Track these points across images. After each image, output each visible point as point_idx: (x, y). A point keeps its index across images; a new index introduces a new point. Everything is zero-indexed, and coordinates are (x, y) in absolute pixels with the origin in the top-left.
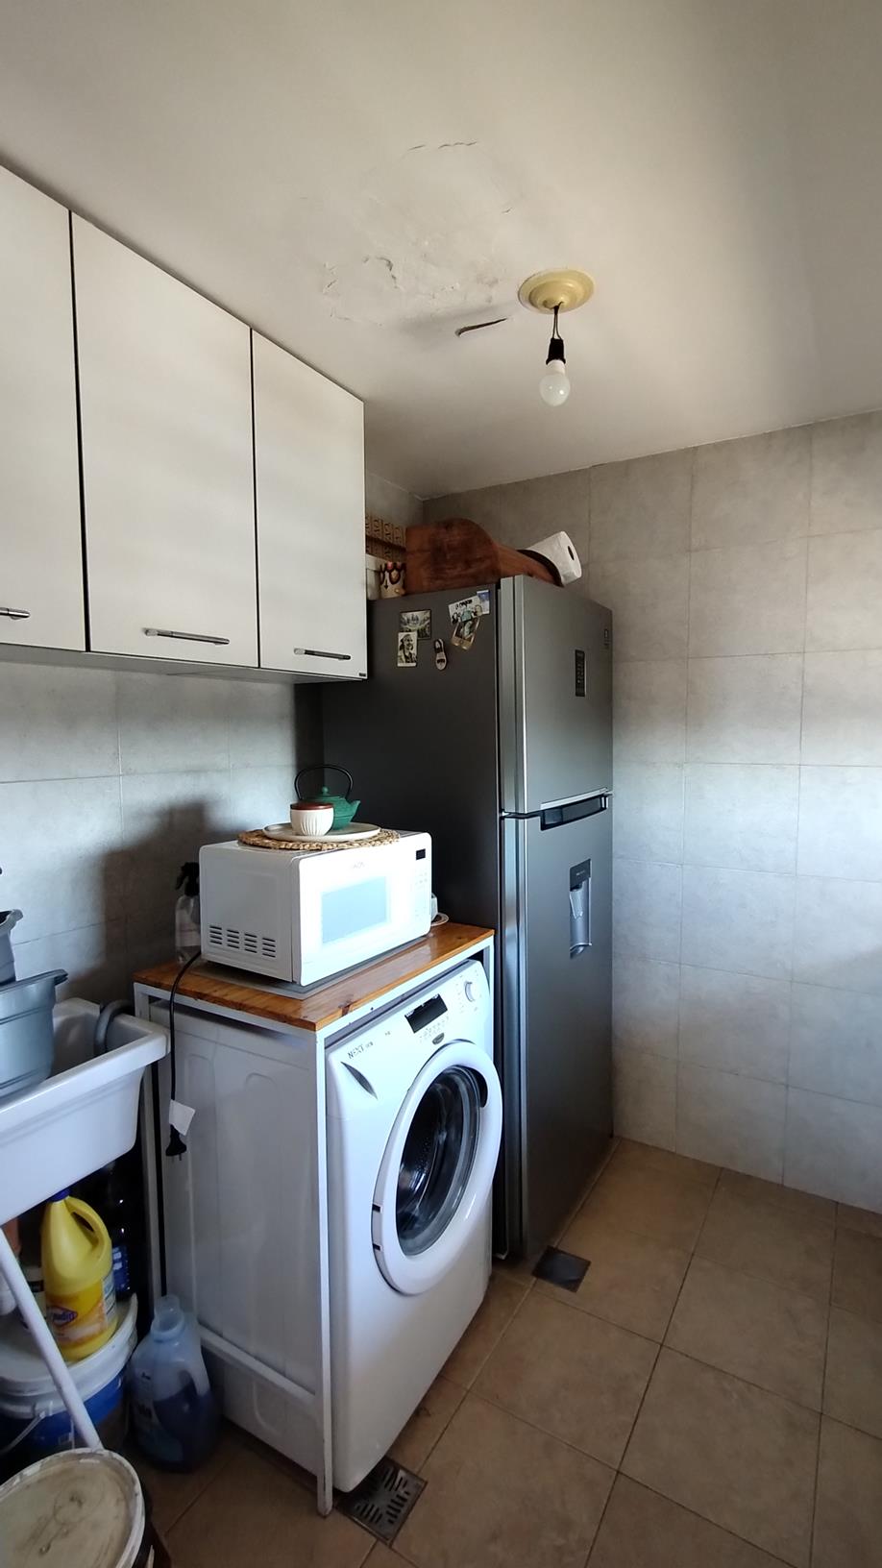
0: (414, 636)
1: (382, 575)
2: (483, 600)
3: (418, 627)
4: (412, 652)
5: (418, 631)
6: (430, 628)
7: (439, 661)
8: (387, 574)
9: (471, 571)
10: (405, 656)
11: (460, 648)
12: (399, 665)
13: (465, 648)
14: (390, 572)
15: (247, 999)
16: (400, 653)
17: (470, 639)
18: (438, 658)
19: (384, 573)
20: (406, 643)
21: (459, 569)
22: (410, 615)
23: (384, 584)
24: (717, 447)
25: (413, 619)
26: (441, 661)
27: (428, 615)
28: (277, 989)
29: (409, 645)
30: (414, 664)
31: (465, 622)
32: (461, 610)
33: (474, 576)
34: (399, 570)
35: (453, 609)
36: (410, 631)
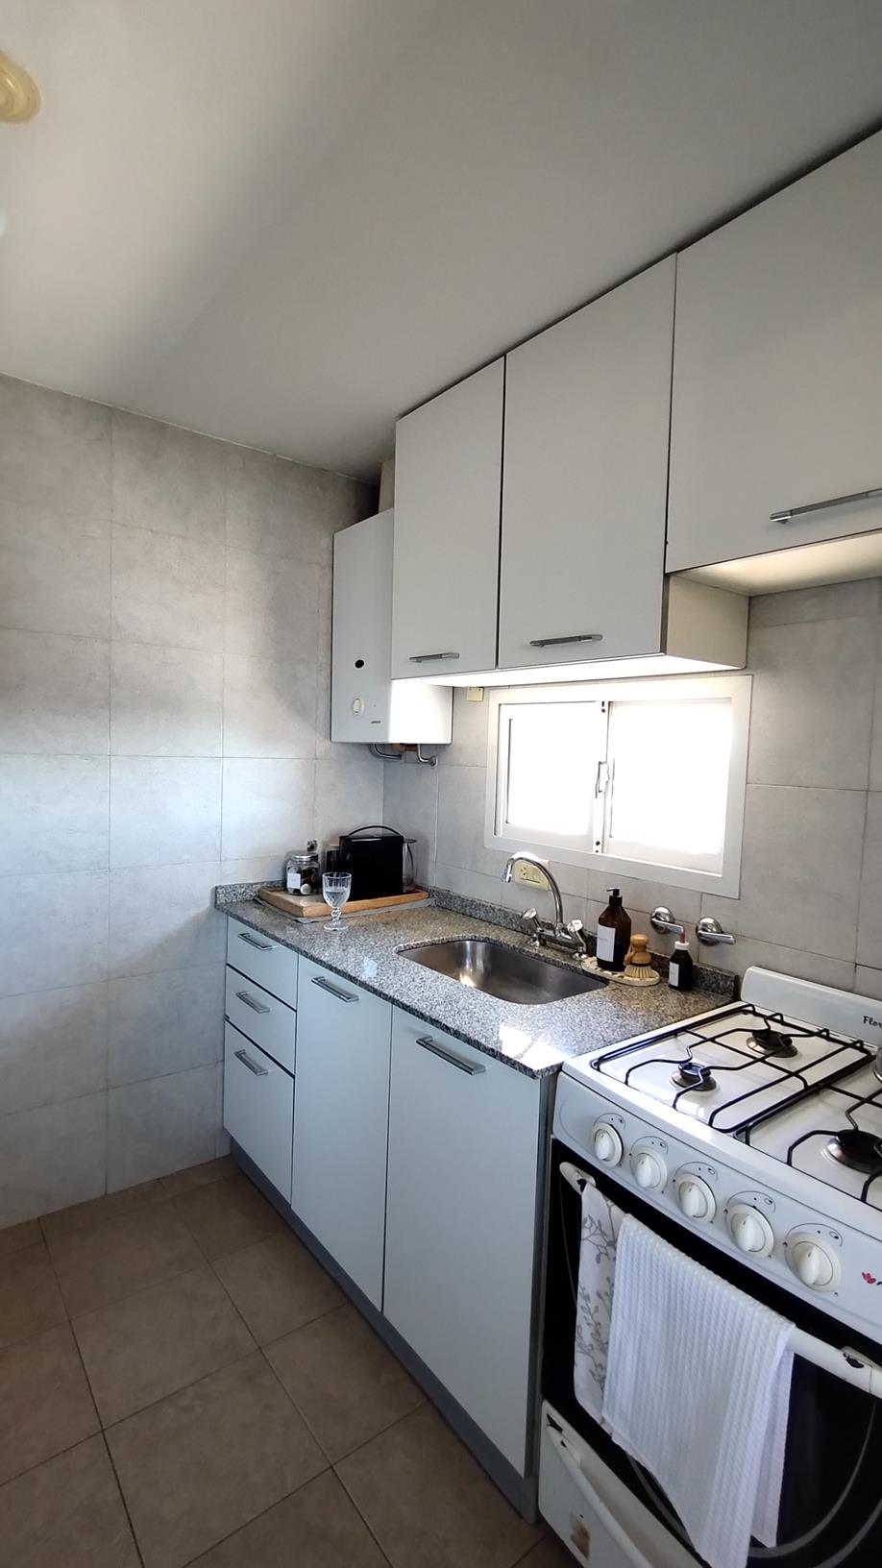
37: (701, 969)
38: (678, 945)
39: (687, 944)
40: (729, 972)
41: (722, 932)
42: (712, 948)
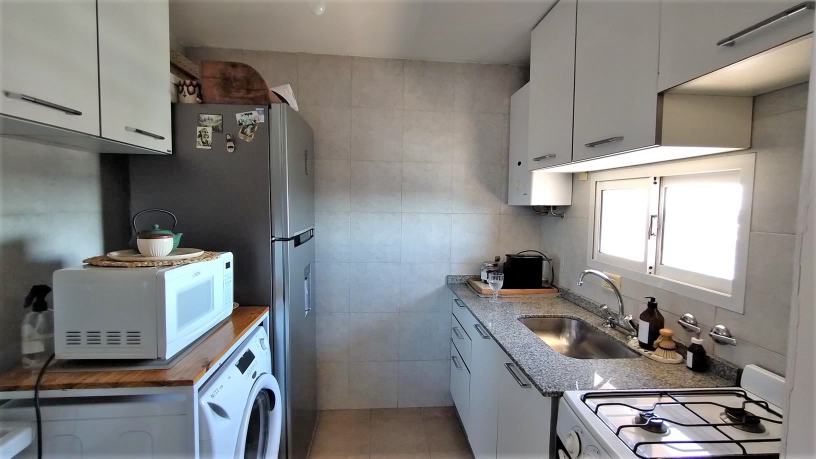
0: (209, 130)
1: (181, 88)
2: (259, 114)
3: (213, 124)
4: (208, 139)
5: (213, 127)
6: (222, 126)
7: (229, 147)
8: (185, 88)
9: (252, 95)
10: (203, 142)
11: (244, 141)
12: (198, 147)
13: (247, 141)
14: (188, 86)
15: (119, 379)
16: (199, 140)
17: (251, 136)
18: (228, 146)
19: (182, 86)
20: (203, 134)
21: (242, 93)
22: (206, 116)
23: (183, 93)
24: (363, 59)
25: (208, 119)
26: (232, 147)
27: (220, 118)
28: (144, 367)
29: (205, 135)
30: (210, 148)
31: (248, 126)
32: (245, 118)
33: (252, 99)
34: (195, 87)
35: (239, 117)
36: (206, 126)
37: (713, 359)
38: (694, 340)
39: (701, 340)
40: (734, 365)
41: (730, 337)
42: (723, 346)
